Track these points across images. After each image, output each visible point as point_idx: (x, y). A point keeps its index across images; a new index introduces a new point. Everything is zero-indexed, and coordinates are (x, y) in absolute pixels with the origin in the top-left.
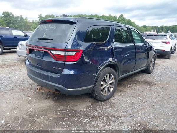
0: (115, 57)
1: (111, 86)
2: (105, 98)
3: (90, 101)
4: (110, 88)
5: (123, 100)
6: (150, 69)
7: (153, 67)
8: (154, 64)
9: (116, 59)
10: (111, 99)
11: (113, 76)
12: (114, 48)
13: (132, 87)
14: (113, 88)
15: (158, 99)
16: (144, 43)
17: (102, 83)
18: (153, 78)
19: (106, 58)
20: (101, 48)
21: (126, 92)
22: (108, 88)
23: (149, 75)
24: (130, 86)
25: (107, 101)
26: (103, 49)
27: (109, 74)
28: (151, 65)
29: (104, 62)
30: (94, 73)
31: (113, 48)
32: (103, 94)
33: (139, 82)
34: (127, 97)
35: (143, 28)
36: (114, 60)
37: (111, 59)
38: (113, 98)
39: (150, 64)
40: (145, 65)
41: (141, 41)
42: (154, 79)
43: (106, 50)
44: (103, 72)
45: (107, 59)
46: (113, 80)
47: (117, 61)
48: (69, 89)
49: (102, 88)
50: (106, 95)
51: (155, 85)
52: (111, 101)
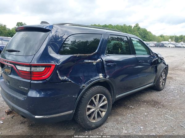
0: (106, 73)
1: (102, 110)
2: (93, 126)
3: (74, 129)
4: (102, 112)
5: (117, 129)
6: (159, 85)
7: (163, 84)
8: (165, 80)
9: (108, 75)
10: (102, 126)
11: (104, 97)
12: (106, 61)
13: (134, 108)
14: (105, 113)
15: (165, 128)
16: (150, 54)
17: (88, 106)
18: (163, 96)
19: (94, 74)
20: (86, 61)
21: (124, 116)
22: (98, 113)
23: (159, 92)
24: (131, 108)
25: (96, 130)
26: (89, 63)
27: (98, 95)
28: (161, 80)
29: (92, 79)
30: (74, 94)
31: (104, 62)
32: (91, 121)
33: (144, 102)
34: (124, 124)
35: (160, 37)
36: (105, 76)
37: (101, 76)
38: (105, 125)
39: (159, 79)
40: (153, 80)
41: (147, 53)
42: (164, 98)
43: (94, 64)
44: (89, 92)
45: (96, 76)
46: (106, 102)
47: (109, 77)
48: (36, 117)
49: (88, 113)
50: (94, 121)
51: (163, 106)
52: (101, 129)
